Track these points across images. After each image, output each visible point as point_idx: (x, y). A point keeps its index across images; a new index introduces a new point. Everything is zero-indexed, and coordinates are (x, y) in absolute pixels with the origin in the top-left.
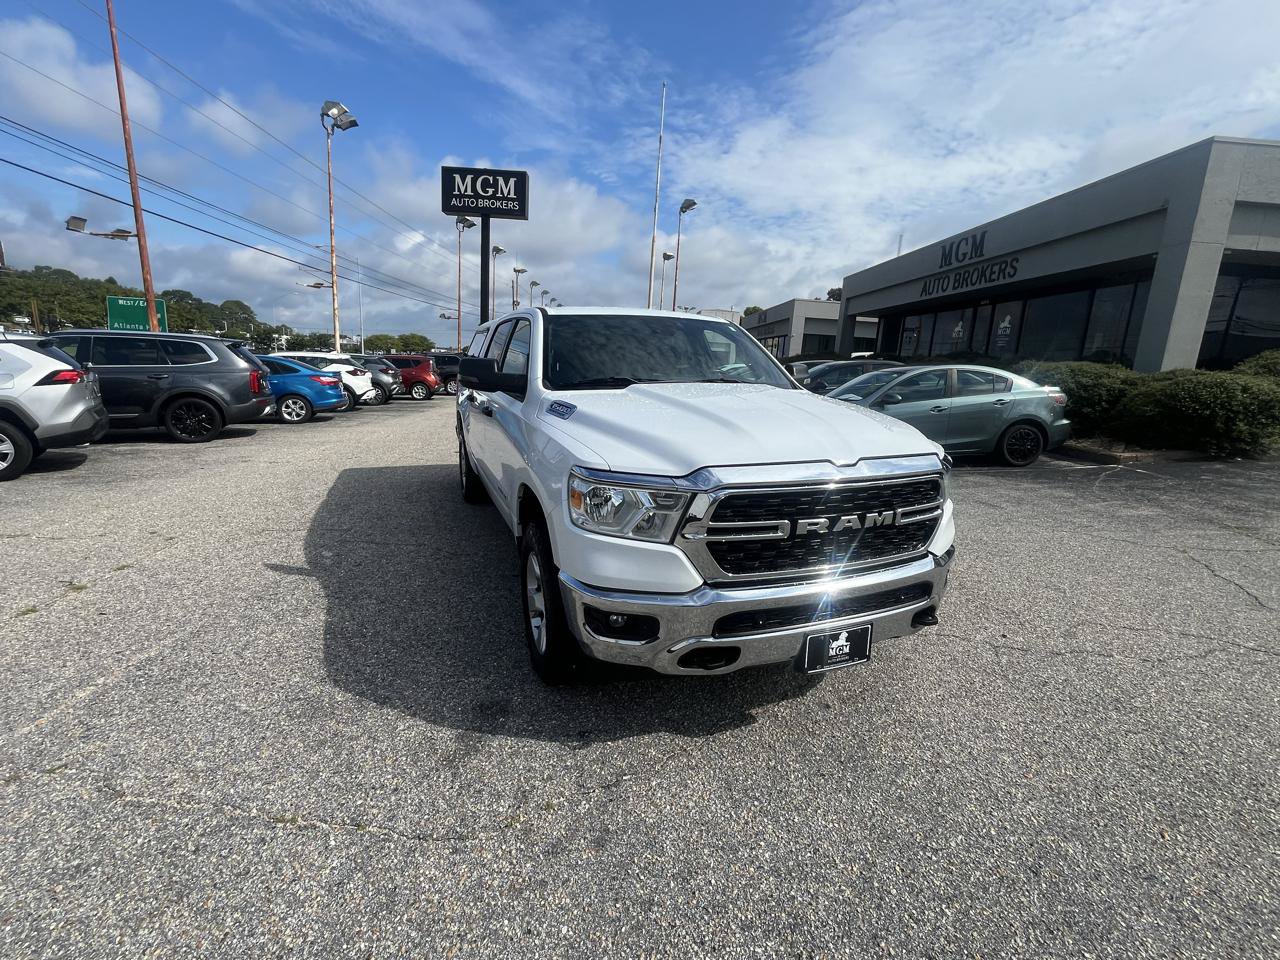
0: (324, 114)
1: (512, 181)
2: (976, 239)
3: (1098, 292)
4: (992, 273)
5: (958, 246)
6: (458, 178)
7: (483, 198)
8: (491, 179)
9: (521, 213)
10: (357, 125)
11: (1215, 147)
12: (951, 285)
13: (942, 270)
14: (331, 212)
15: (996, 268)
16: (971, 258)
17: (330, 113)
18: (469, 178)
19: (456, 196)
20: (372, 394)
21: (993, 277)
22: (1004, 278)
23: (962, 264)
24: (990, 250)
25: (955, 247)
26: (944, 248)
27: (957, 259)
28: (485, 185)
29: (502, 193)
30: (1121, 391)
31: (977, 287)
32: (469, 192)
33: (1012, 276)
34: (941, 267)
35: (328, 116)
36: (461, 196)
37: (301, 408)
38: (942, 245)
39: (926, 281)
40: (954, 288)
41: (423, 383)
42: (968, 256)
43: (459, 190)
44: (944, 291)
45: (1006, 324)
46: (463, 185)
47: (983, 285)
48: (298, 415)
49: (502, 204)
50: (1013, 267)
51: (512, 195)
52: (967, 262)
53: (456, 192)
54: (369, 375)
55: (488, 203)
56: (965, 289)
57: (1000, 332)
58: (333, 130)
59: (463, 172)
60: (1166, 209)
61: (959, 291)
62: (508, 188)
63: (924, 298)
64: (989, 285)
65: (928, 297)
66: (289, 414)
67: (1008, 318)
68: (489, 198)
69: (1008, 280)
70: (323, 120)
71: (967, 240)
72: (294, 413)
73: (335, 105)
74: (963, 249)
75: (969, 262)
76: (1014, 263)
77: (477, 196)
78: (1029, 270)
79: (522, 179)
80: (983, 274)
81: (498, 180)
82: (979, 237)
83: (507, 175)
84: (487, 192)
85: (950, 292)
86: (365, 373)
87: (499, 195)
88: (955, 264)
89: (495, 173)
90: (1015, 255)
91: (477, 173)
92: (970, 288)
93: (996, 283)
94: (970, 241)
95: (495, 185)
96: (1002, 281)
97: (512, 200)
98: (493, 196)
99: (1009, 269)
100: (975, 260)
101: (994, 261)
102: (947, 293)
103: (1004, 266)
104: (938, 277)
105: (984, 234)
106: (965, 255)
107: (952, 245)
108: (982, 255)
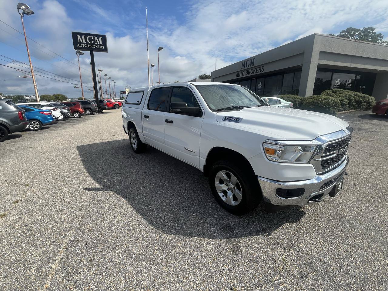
0: (19, 8)
1: (100, 38)
2: (252, 61)
3: (285, 75)
4: (257, 70)
5: (247, 62)
6: (79, 36)
7: (90, 44)
8: (92, 37)
9: (105, 50)
10: (34, 14)
11: (315, 36)
12: (245, 74)
13: (242, 69)
14: (27, 48)
15: (258, 69)
16: (251, 66)
17: (21, 8)
18: (83, 37)
19: (79, 43)
20: (62, 117)
21: (258, 71)
22: (260, 72)
23: (248, 68)
24: (256, 64)
25: (245, 63)
26: (242, 63)
27: (246, 66)
28: (90, 39)
29: (97, 42)
30: (301, 102)
31: (253, 74)
32: (84, 42)
33: (262, 71)
35: (21, 9)
36: (81, 43)
37: (38, 124)
38: (241, 62)
39: (237, 73)
40: (246, 75)
41: (78, 111)
42: (250, 65)
43: (80, 41)
44: (243, 76)
45: (260, 85)
46: (81, 39)
47: (255, 74)
48: (36, 127)
49: (97, 46)
51: (101, 43)
52: (249, 67)
53: (79, 42)
54: (59, 110)
55: (92, 46)
56: (249, 75)
57: (258, 87)
58: (23, 15)
59: (81, 34)
60: (304, 53)
61: (247, 75)
62: (99, 41)
63: (237, 78)
64: (257, 74)
65: (238, 78)
66: (33, 127)
67: (261, 83)
68: (92, 44)
69: (262, 72)
70: (18, 10)
71: (249, 61)
72: (34, 127)
73: (23, 5)
74: (249, 63)
75: (250, 67)
76: (263, 67)
77: (87, 43)
78: (268, 69)
79: (104, 38)
80: (254, 71)
81: (95, 38)
82: (252, 60)
83: (98, 36)
84: (91, 42)
85: (245, 76)
86: (58, 109)
87: (96, 43)
88: (246, 68)
89: (94, 35)
90: (263, 65)
91: (86, 35)
92: (251, 75)
93: (258, 73)
94: (250, 61)
95: (94, 39)
96: (260, 73)
97: (101, 45)
98: (94, 44)
99: (262, 69)
100: (252, 67)
101: (257, 67)
102: (244, 76)
103: (260, 68)
104: (241, 72)
105: (254, 59)
106: (249, 65)
107: (245, 62)
108: (254, 65)
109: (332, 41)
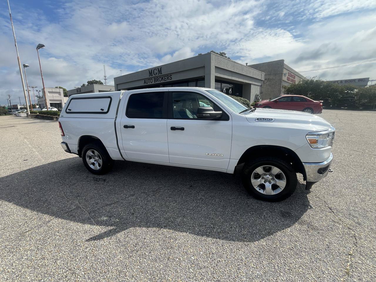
3: (189, 83)
4: (165, 78)
5: (154, 70)
15: (166, 77)
21: (166, 79)
23: (156, 76)
24: (164, 72)
31: (161, 82)
34: (149, 76)
38: (149, 70)
39: (145, 80)
47: (163, 81)
50: (170, 77)
52: (157, 75)
56: (158, 82)
60: (205, 66)
61: (156, 83)
63: (145, 84)
65: (147, 84)
69: (170, 81)
71: (156, 69)
75: (158, 75)
78: (175, 78)
80: (163, 79)
88: (154, 76)
90: (170, 75)
92: (159, 82)
93: (167, 81)
94: (157, 70)
99: (169, 78)
100: (160, 75)
101: (165, 75)
102: (152, 83)
103: (168, 77)
104: (149, 79)
105: (161, 68)
106: (156, 73)
107: (152, 70)
108: (161, 74)
109: (221, 59)
